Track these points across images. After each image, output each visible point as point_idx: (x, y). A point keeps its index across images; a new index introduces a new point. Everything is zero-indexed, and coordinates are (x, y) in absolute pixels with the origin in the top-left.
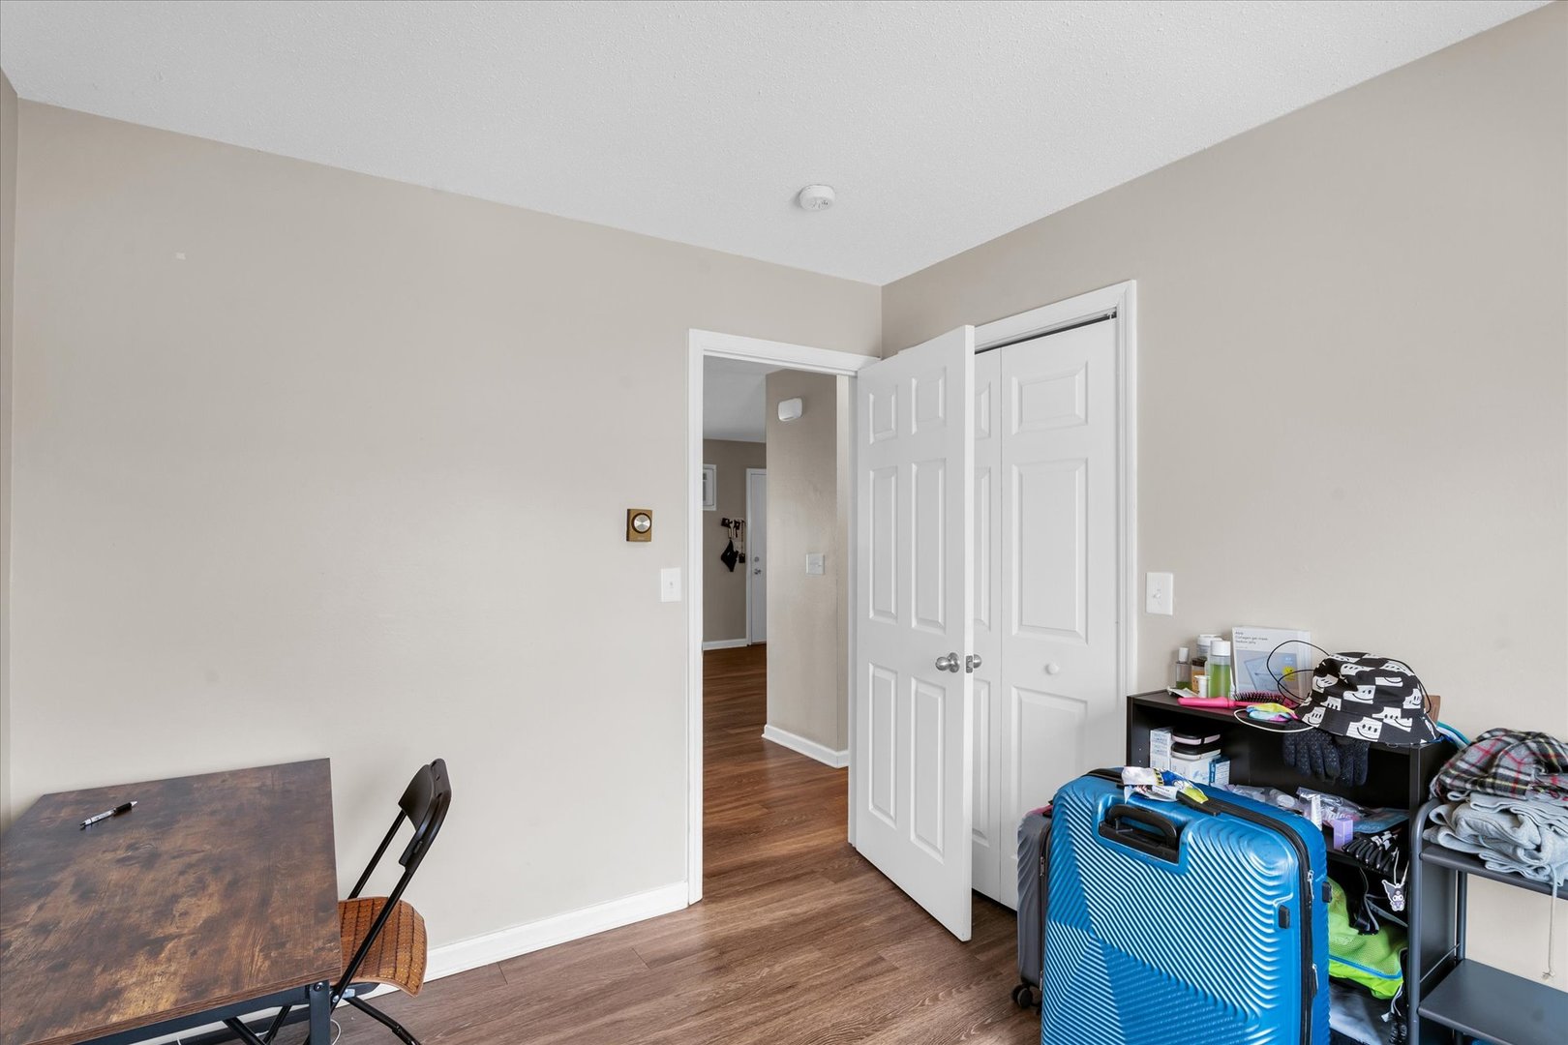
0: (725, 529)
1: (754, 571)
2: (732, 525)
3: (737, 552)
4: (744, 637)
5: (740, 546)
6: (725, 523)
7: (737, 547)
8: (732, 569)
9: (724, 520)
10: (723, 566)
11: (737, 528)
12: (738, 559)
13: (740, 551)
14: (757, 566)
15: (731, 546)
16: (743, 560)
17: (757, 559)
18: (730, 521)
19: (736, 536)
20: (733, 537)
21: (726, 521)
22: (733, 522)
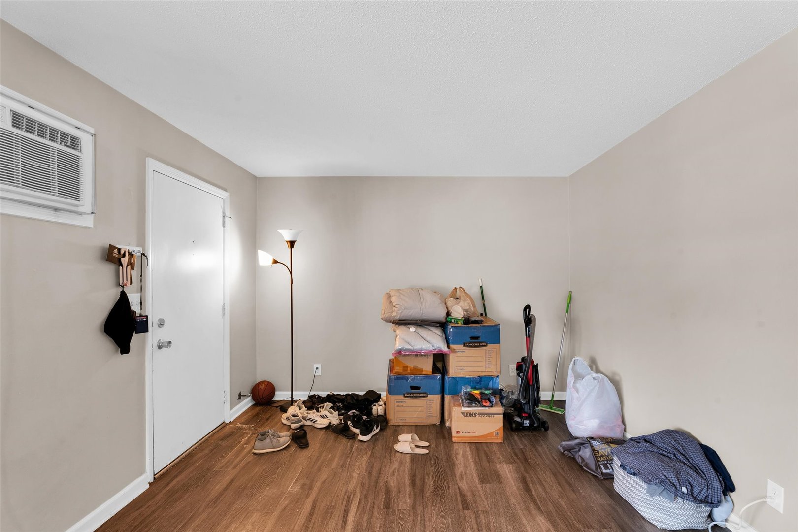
0: (112, 268)
1: (156, 344)
2: (125, 261)
3: (135, 313)
4: (143, 471)
5: (138, 302)
6: (113, 255)
7: (135, 302)
8: (125, 349)
9: (111, 248)
12: (135, 327)
13: (139, 312)
15: (124, 298)
16: (144, 327)
17: (161, 323)
18: (122, 252)
19: (131, 283)
20: (126, 284)
21: (116, 251)
22: (127, 254)
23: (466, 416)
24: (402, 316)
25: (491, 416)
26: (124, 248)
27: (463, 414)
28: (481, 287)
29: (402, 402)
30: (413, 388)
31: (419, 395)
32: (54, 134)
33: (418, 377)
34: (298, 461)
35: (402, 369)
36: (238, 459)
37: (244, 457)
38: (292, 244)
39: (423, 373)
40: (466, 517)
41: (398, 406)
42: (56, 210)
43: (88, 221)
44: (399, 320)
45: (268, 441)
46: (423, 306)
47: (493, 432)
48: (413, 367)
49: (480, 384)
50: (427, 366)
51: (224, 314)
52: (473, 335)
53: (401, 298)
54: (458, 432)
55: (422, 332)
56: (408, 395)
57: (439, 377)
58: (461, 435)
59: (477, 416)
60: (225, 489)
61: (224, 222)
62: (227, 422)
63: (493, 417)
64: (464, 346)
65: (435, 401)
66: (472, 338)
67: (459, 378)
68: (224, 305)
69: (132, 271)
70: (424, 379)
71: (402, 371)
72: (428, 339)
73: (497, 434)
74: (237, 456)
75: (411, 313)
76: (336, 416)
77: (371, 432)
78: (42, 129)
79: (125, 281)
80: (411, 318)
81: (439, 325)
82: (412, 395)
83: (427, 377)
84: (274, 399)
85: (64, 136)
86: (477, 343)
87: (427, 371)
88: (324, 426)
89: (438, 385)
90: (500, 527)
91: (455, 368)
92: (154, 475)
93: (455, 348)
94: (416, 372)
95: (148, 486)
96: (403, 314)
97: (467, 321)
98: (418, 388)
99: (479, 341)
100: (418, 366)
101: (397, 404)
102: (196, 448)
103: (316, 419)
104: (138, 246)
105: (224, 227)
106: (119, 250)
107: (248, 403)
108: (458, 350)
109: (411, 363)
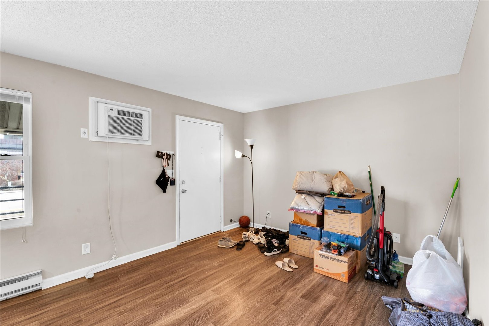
0: (159, 160)
1: (181, 191)
2: (165, 157)
3: (169, 177)
4: (174, 240)
5: (171, 173)
6: (159, 155)
7: (169, 173)
8: (164, 191)
9: (158, 152)
10: (158, 189)
11: (169, 159)
12: (169, 183)
13: (171, 177)
14: (184, 187)
15: (164, 172)
16: (173, 183)
17: (183, 182)
18: (163, 154)
19: (168, 165)
20: (166, 166)
21: (161, 153)
22: (166, 154)
23: (322, 257)
24: (300, 188)
25: (339, 262)
26: (164, 152)
27: (320, 255)
28: (370, 172)
29: (296, 240)
30: (302, 233)
31: (305, 238)
32: (132, 115)
33: (305, 226)
34: (230, 254)
35: (298, 220)
36: (210, 247)
37: (213, 246)
38: (252, 146)
39: (311, 225)
40: (269, 308)
41: (294, 242)
42: (137, 140)
43: (150, 143)
44: (298, 190)
45: (223, 242)
46: (313, 183)
47: (340, 274)
48: (305, 220)
49: (347, 240)
50: (313, 221)
51: (220, 181)
52: (340, 205)
53: (301, 177)
54: (317, 266)
55: (308, 198)
56: (299, 237)
57: (319, 229)
58: (318, 268)
59: (330, 259)
60: (195, 256)
61: (220, 138)
62: (222, 231)
63: (340, 263)
64: (334, 211)
65: (316, 244)
66: (339, 207)
67: (332, 232)
68: (220, 177)
69: (169, 161)
70: (309, 229)
71: (298, 222)
72: (310, 203)
73: (343, 275)
74: (211, 245)
75: (305, 187)
76: (263, 239)
77: (271, 252)
78: (128, 114)
79: (165, 165)
80: (306, 190)
81: (321, 196)
82: (301, 237)
83: (312, 228)
84: (249, 226)
85: (136, 114)
86: (343, 211)
87: (313, 225)
88: (256, 243)
89: (318, 235)
90: (281, 321)
91: (328, 225)
92: (180, 243)
93: (328, 212)
94: (306, 223)
95: (176, 246)
96: (300, 187)
97: (341, 195)
98: (306, 234)
99: (344, 209)
100: (307, 220)
101: (293, 240)
102: (202, 238)
103: (254, 238)
104: (172, 151)
105: (220, 140)
106: (162, 153)
107: (236, 225)
108: (329, 214)
109: (304, 218)
